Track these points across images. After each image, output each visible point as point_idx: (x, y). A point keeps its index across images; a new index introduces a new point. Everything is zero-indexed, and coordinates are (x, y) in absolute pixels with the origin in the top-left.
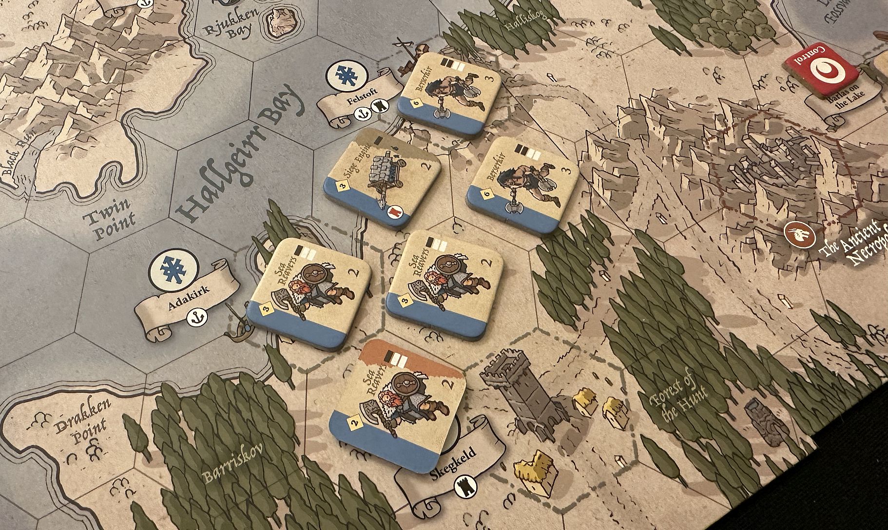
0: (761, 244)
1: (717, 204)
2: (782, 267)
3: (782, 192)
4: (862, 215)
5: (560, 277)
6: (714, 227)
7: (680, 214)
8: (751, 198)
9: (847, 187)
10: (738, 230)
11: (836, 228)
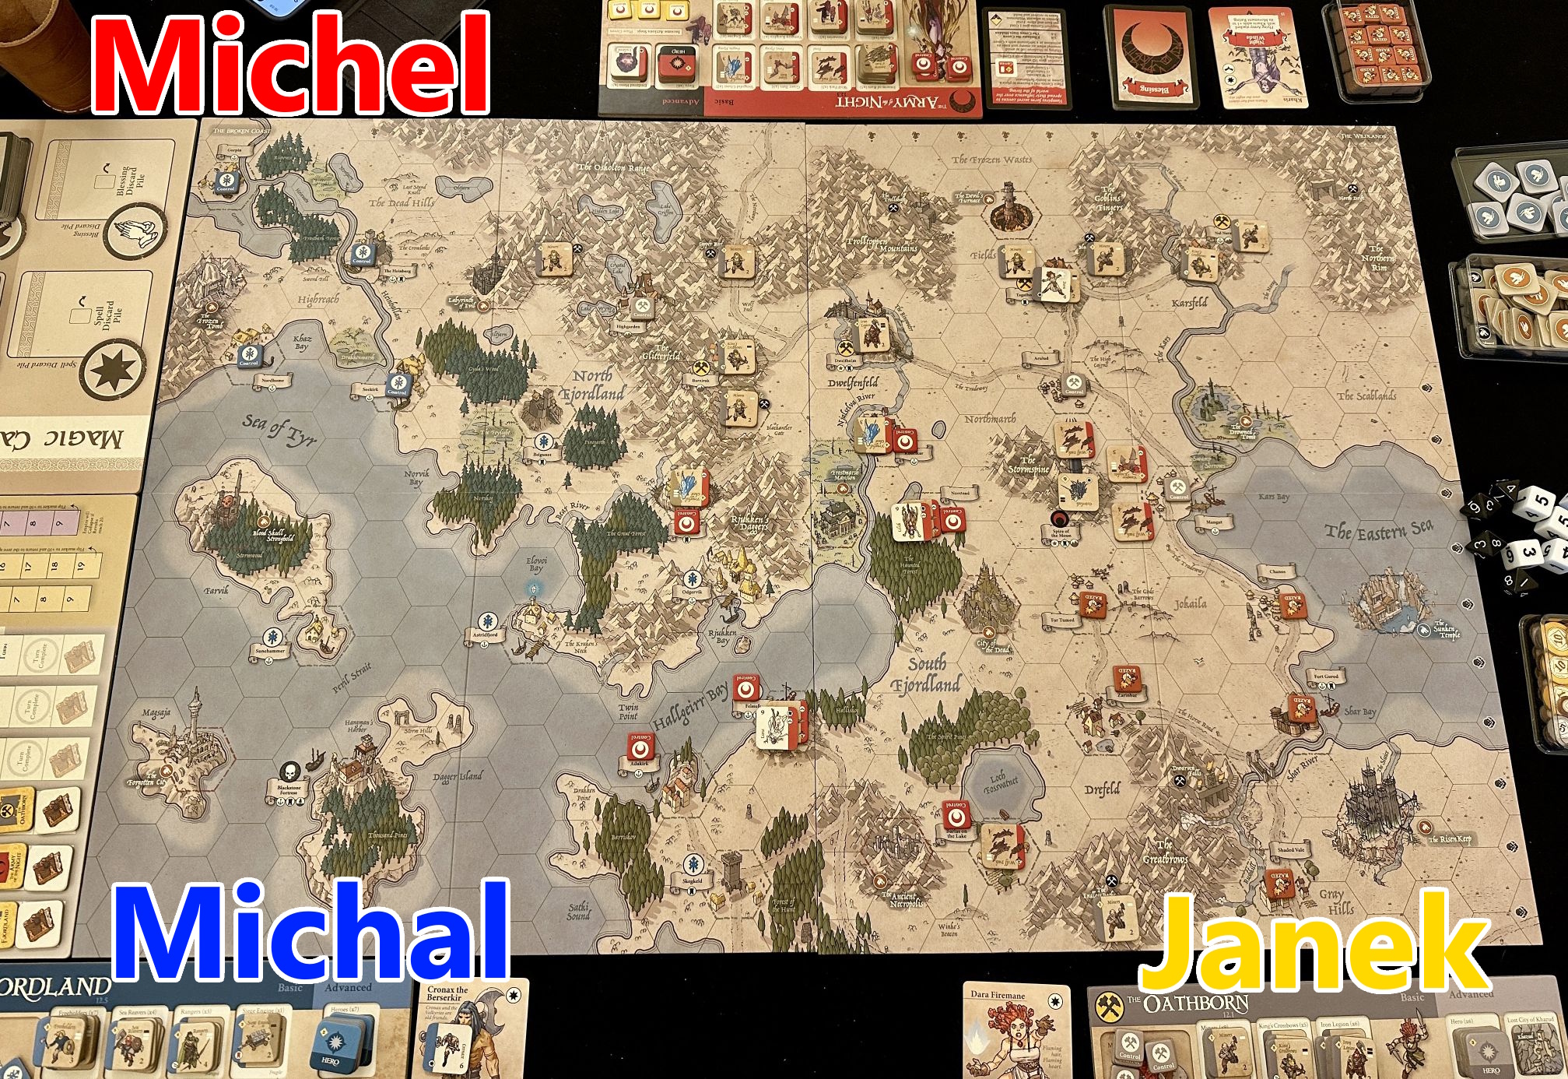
0: (862, 876)
1: (858, 849)
2: (862, 890)
3: (889, 860)
4: (913, 889)
5: (775, 835)
6: (850, 857)
7: (841, 844)
8: (874, 855)
9: (918, 875)
10: (858, 864)
11: (898, 887)
